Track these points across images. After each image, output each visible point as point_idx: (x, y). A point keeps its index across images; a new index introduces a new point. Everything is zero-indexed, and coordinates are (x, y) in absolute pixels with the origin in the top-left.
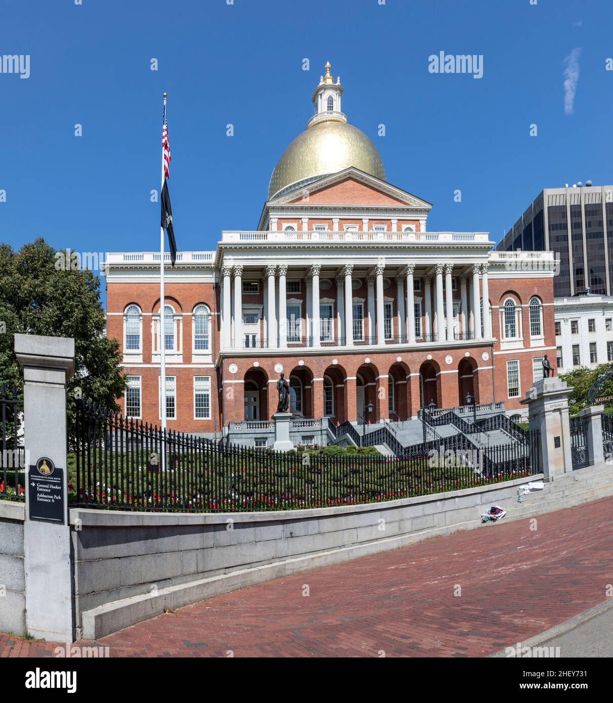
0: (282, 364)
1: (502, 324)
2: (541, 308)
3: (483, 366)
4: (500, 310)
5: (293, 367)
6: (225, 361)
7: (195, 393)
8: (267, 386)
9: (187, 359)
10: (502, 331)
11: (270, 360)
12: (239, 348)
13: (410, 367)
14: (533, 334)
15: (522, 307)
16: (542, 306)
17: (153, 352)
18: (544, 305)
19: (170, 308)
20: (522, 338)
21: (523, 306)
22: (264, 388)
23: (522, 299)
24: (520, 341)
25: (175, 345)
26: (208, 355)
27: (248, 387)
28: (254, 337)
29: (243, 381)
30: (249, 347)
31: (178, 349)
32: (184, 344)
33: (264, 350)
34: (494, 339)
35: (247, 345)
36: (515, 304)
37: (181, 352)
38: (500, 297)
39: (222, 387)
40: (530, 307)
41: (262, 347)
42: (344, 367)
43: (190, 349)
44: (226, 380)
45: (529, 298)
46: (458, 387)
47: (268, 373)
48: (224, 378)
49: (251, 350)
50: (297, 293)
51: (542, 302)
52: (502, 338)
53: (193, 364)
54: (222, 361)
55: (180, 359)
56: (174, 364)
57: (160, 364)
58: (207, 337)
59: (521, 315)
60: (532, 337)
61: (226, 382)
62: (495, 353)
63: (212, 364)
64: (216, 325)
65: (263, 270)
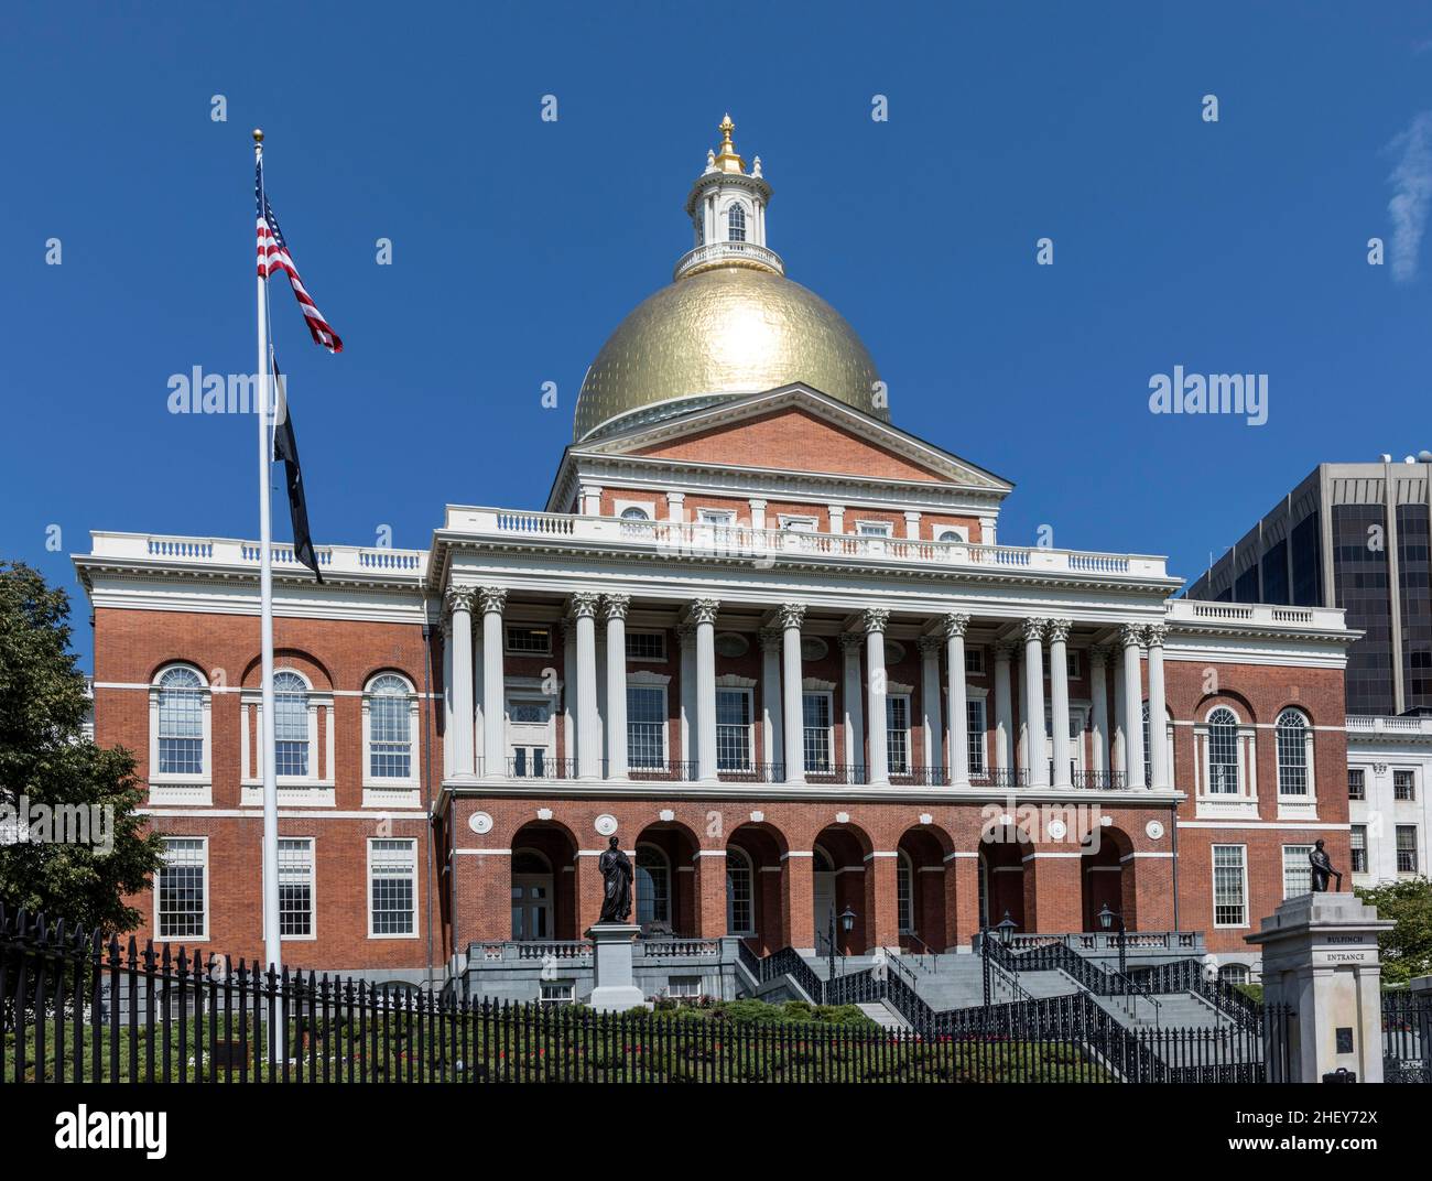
0: (615, 815)
1: (1201, 762)
2: (1310, 735)
3: (1148, 851)
4: (1197, 731)
5: (646, 822)
6: (457, 805)
7: (370, 877)
8: (575, 863)
9: (349, 793)
10: (1201, 778)
11: (582, 808)
12: (498, 774)
13: (955, 837)
14: (1285, 791)
15: (1255, 729)
16: (1313, 732)
17: (245, 779)
18: (1317, 728)
19: (297, 678)
20: (1256, 800)
21: (1258, 726)
22: (566, 869)
23: (1257, 712)
24: (1250, 804)
25: (312, 763)
26: (411, 790)
27: (521, 864)
28: (538, 753)
29: (509, 852)
30: (524, 775)
31: (322, 775)
32: (338, 764)
33: (568, 784)
34: (1180, 794)
35: (520, 771)
36: (1238, 721)
37: (330, 779)
38: (1196, 702)
39: (449, 863)
40: (1280, 731)
41: (561, 775)
42: (782, 828)
43: (358, 775)
44: (462, 847)
45: (1276, 710)
46: (1079, 890)
47: (578, 835)
48: (454, 841)
49: (529, 782)
50: (655, 660)
51: (1312, 722)
52: (1202, 793)
53: (365, 809)
54: (449, 805)
55: (329, 799)
56: (308, 809)
57: (262, 808)
58: (407, 748)
59: (1252, 746)
60: (1282, 798)
61: (459, 851)
62: (1180, 825)
63: (422, 810)
64: (433, 722)
65: (563, 605)
